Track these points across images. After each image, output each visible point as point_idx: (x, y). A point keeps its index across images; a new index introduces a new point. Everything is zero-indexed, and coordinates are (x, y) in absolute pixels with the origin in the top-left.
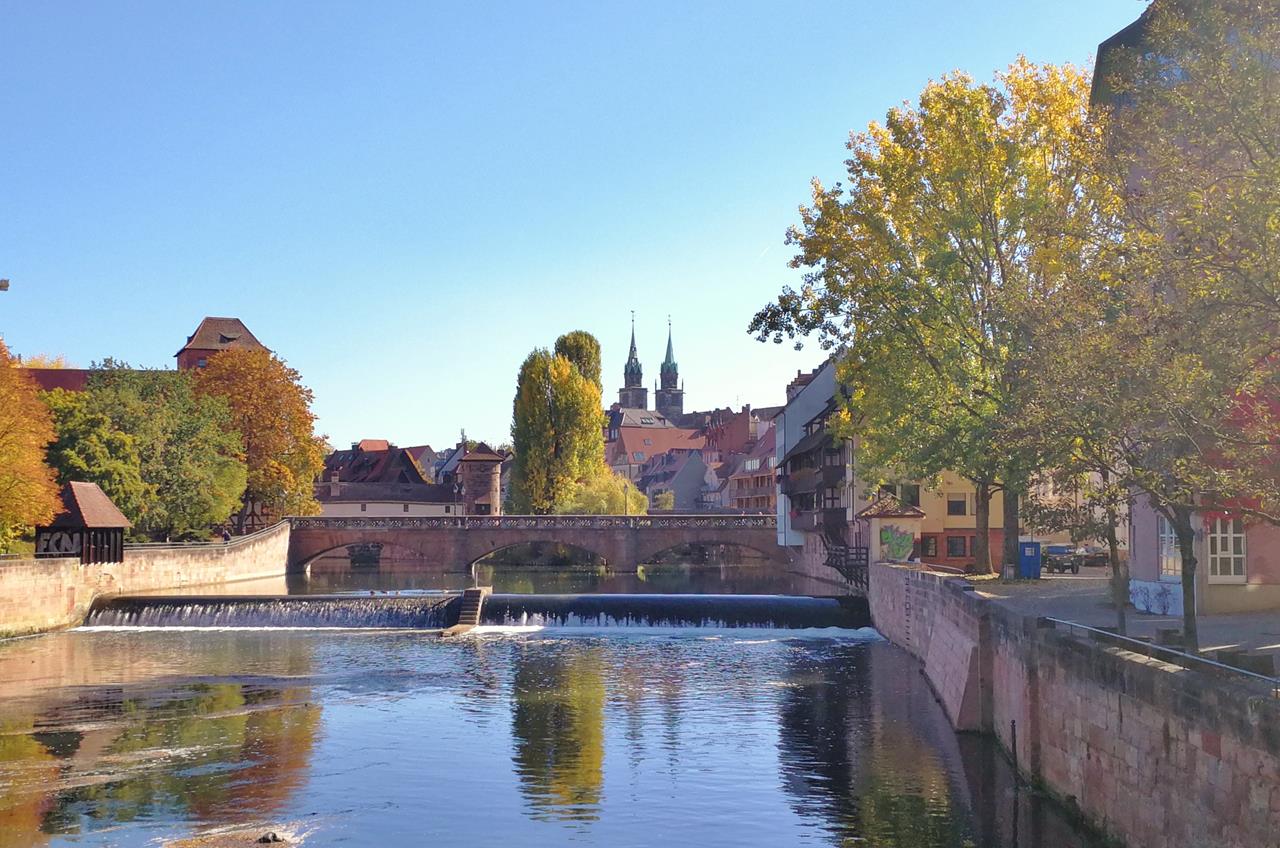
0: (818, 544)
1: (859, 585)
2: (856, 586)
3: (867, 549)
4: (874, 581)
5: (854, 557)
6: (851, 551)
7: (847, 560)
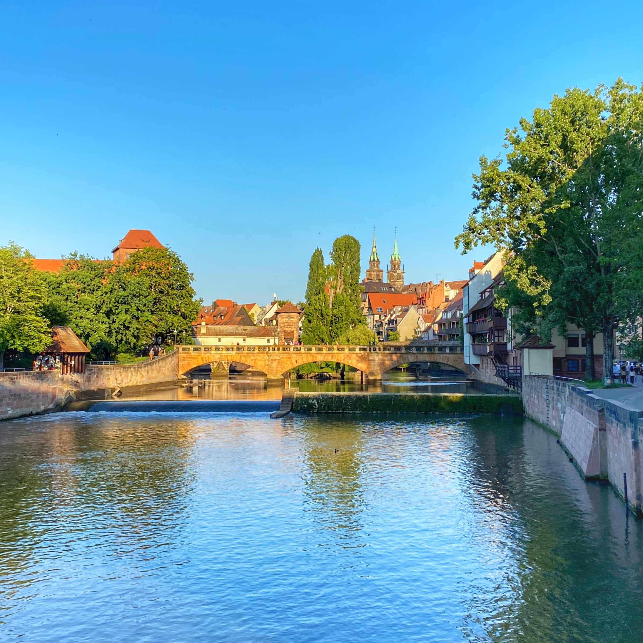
0: (489, 363)
1: (516, 388)
2: (514, 388)
3: (521, 367)
4: (525, 386)
5: (512, 371)
6: (510, 368)
7: (508, 373)
